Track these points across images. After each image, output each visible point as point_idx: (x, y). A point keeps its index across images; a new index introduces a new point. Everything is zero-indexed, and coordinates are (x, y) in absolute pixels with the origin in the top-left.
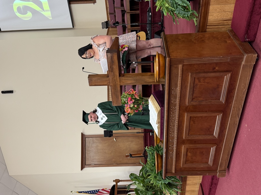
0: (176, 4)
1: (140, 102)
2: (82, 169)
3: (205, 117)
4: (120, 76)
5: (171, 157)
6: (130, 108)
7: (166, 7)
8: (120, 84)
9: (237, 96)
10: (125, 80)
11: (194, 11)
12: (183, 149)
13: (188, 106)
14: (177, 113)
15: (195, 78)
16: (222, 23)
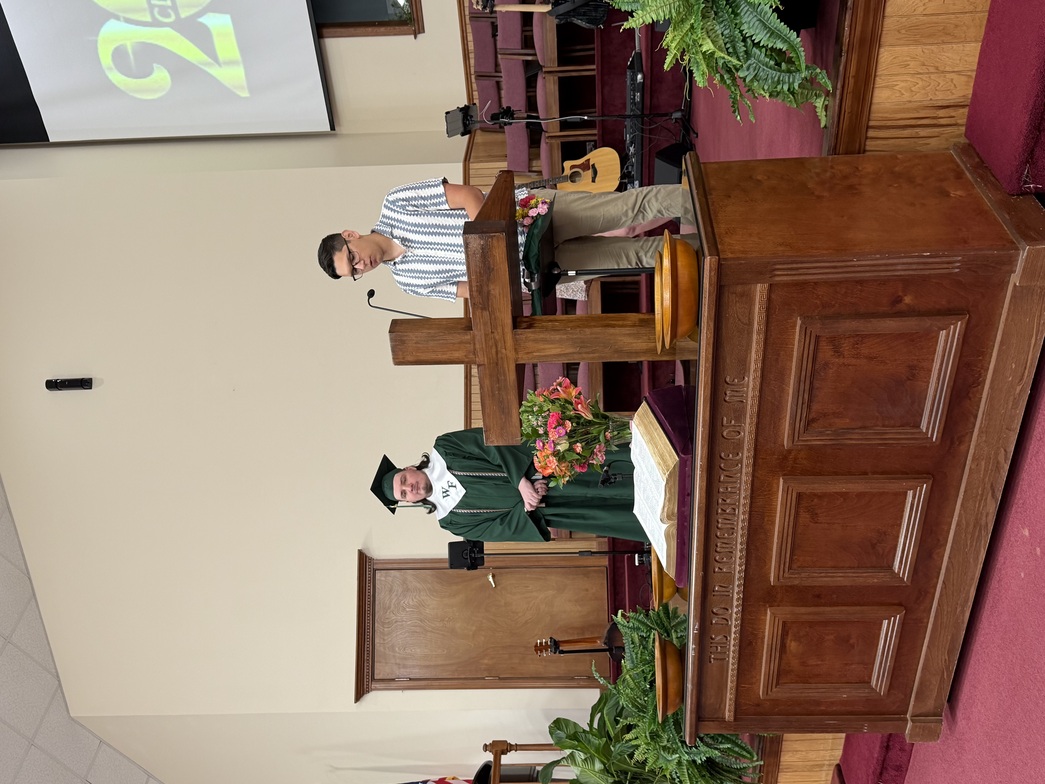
0: (744, 40)
1: (594, 431)
2: (359, 695)
3: (860, 495)
4: (516, 325)
5: (719, 656)
6: (556, 454)
7: (704, 54)
8: (516, 360)
9: (988, 414)
10: (536, 341)
11: (818, 70)
12: (769, 623)
13: (789, 451)
14: (744, 478)
15: (817, 337)
16: (928, 118)
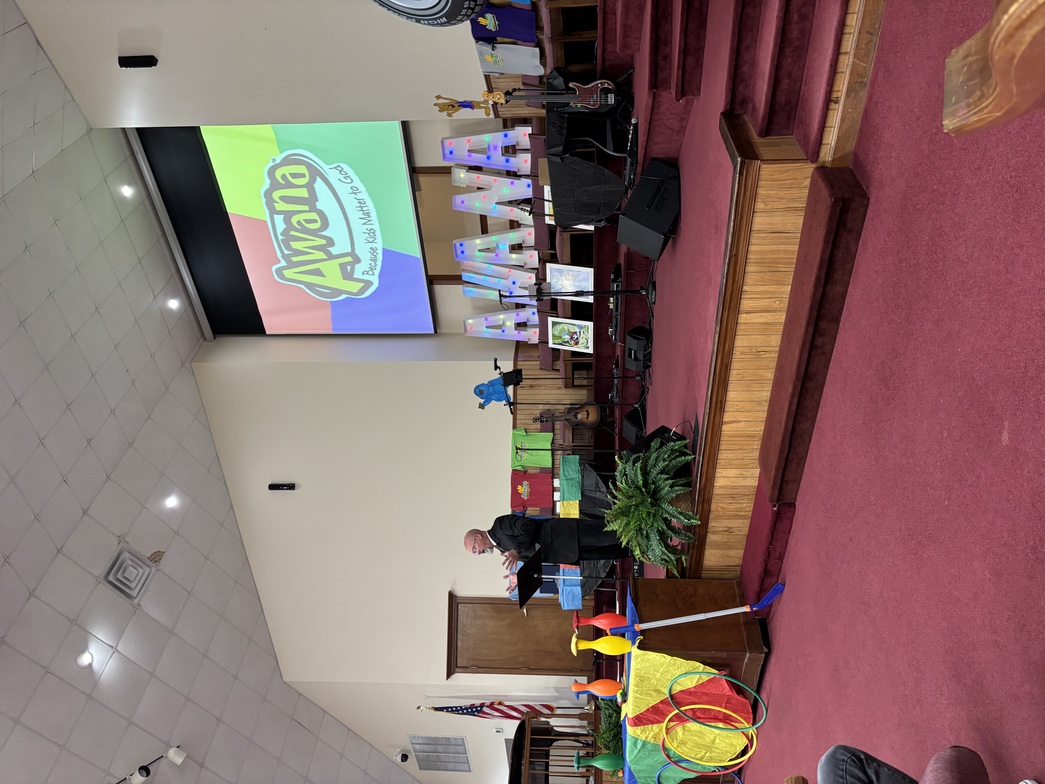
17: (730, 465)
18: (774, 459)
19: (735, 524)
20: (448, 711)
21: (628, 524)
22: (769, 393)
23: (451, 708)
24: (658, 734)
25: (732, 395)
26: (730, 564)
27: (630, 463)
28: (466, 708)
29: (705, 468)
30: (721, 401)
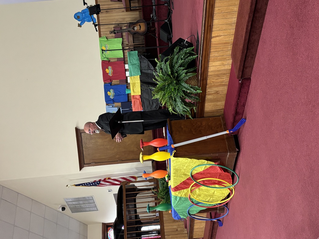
2: (81, 169)
16: (216, 111)
17: (216, 60)
18: (239, 56)
19: (220, 89)
20: (82, 186)
21: (164, 95)
22: (236, 19)
23: (84, 184)
24: (187, 193)
25: (216, 22)
26: (218, 109)
27: (163, 62)
28: (92, 183)
29: (203, 63)
30: (210, 26)
